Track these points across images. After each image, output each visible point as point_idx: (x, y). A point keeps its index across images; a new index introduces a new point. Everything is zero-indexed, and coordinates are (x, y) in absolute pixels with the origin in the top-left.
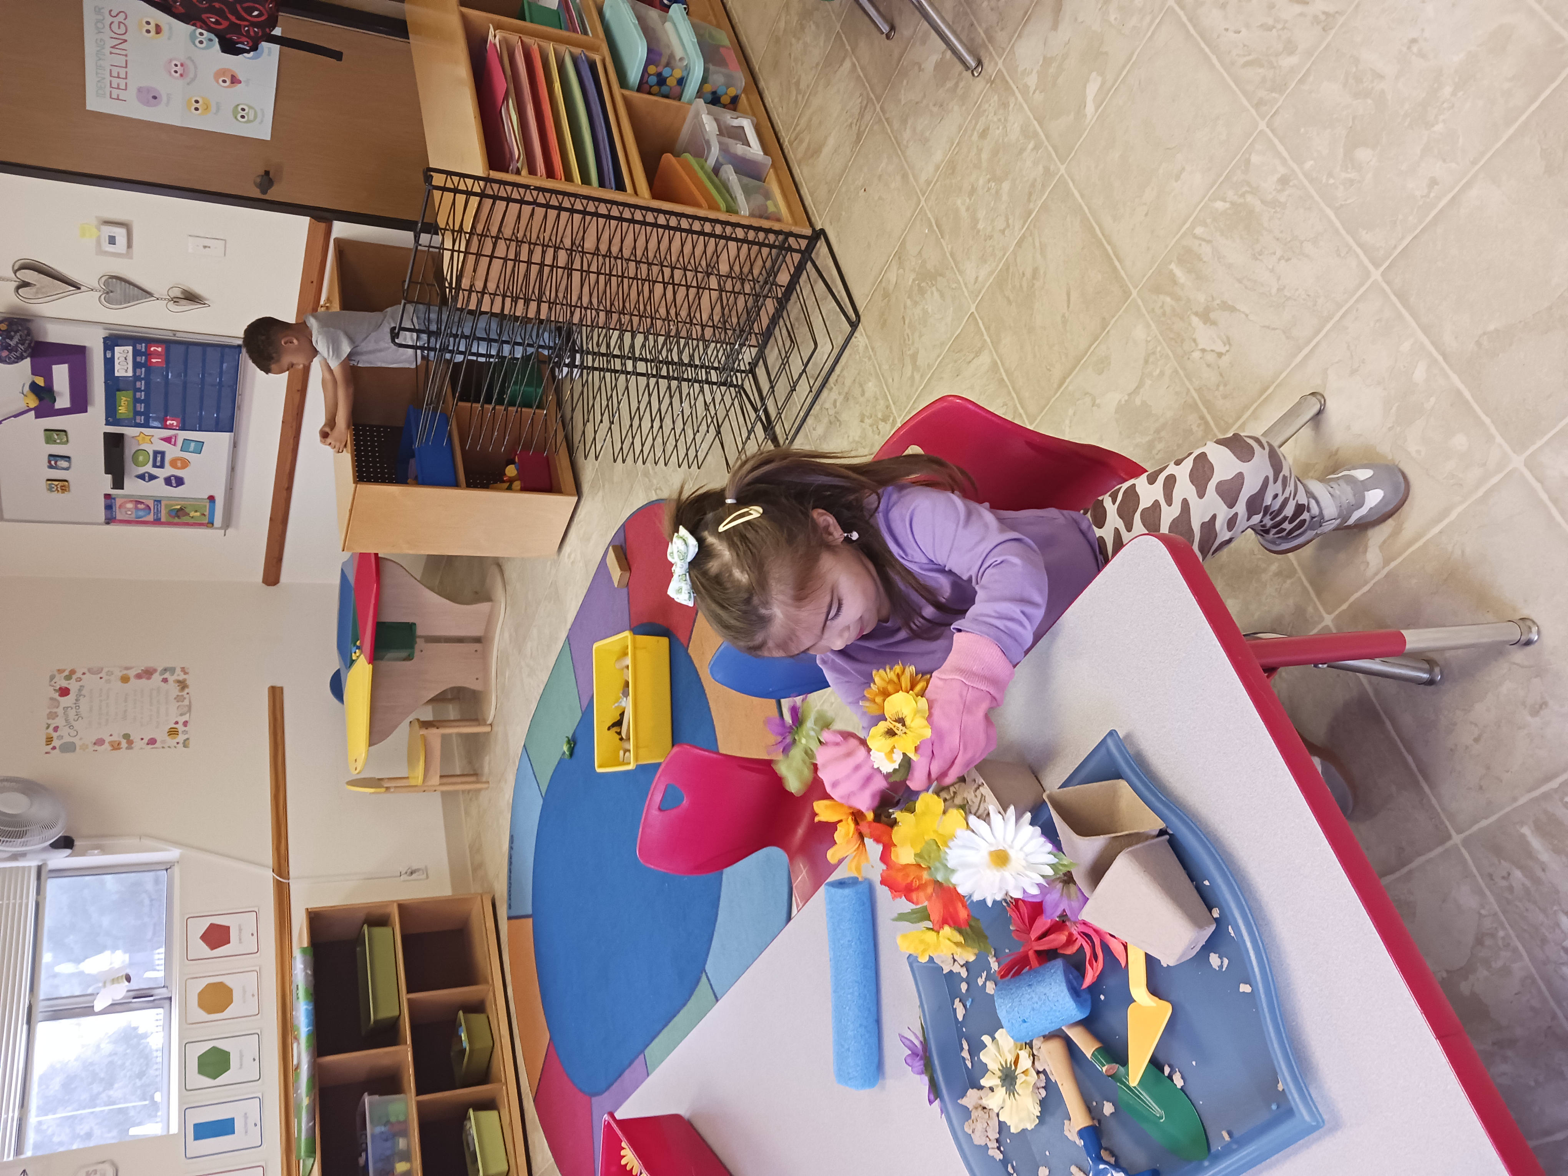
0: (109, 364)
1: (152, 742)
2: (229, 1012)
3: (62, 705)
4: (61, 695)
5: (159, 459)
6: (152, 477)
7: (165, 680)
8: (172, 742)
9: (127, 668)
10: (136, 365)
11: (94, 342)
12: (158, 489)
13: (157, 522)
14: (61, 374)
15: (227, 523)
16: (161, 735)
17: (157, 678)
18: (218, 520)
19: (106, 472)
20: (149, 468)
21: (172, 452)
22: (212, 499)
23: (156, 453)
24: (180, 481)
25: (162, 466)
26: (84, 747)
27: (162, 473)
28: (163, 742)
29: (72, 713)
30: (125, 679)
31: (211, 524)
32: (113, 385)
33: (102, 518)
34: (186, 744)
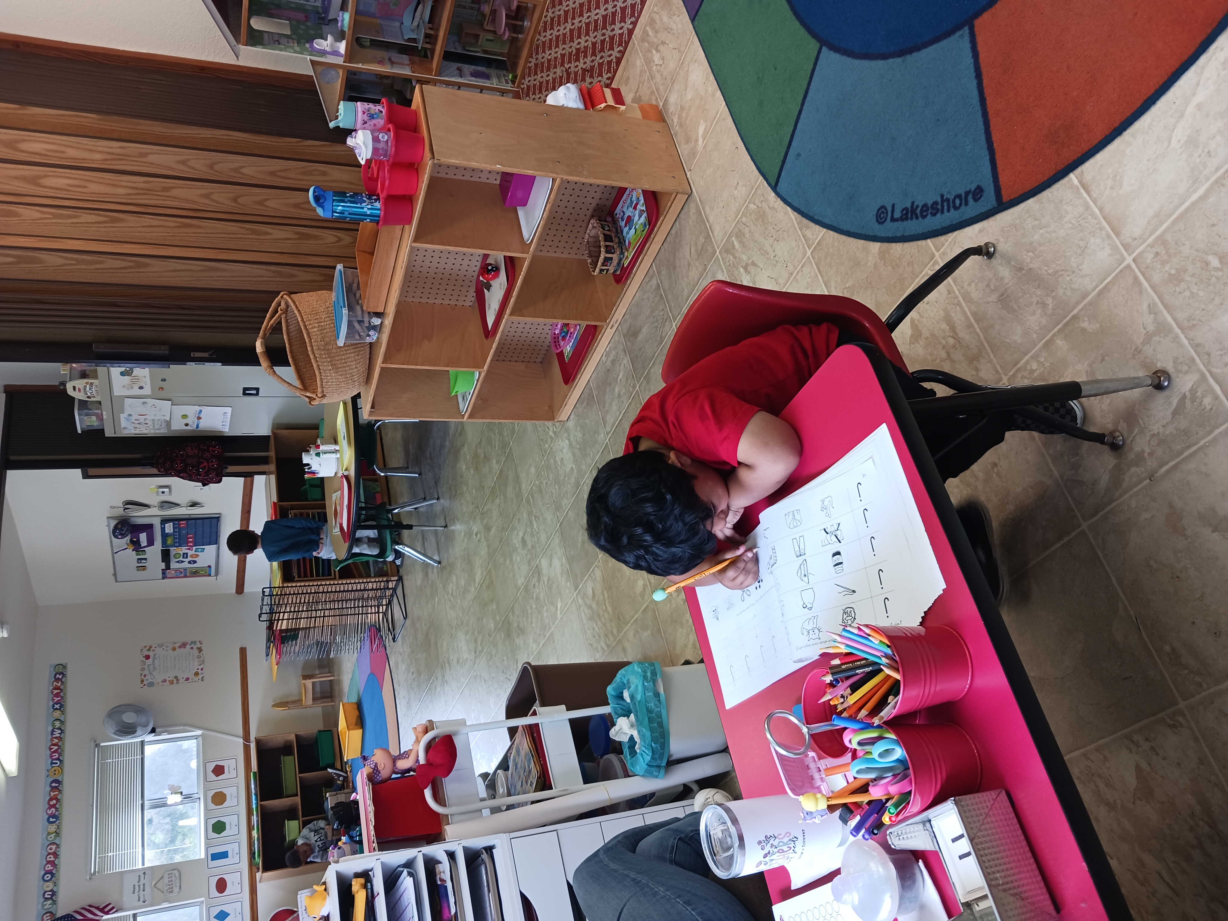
0: (163, 529)
1: (187, 679)
2: (225, 805)
3: (147, 664)
4: (147, 659)
5: (185, 555)
6: (183, 562)
7: (192, 648)
8: (196, 679)
9: (175, 643)
10: (174, 528)
11: (157, 522)
12: (186, 565)
13: (185, 576)
14: (143, 537)
15: (217, 574)
16: (191, 676)
17: (188, 647)
18: (213, 573)
19: (163, 562)
20: (181, 559)
21: (190, 553)
22: (209, 567)
23: (184, 554)
24: (195, 562)
25: (187, 557)
26: (158, 683)
27: (187, 560)
28: (193, 679)
29: (151, 667)
30: (174, 649)
31: (210, 575)
32: (165, 536)
33: (161, 577)
34: (202, 679)
